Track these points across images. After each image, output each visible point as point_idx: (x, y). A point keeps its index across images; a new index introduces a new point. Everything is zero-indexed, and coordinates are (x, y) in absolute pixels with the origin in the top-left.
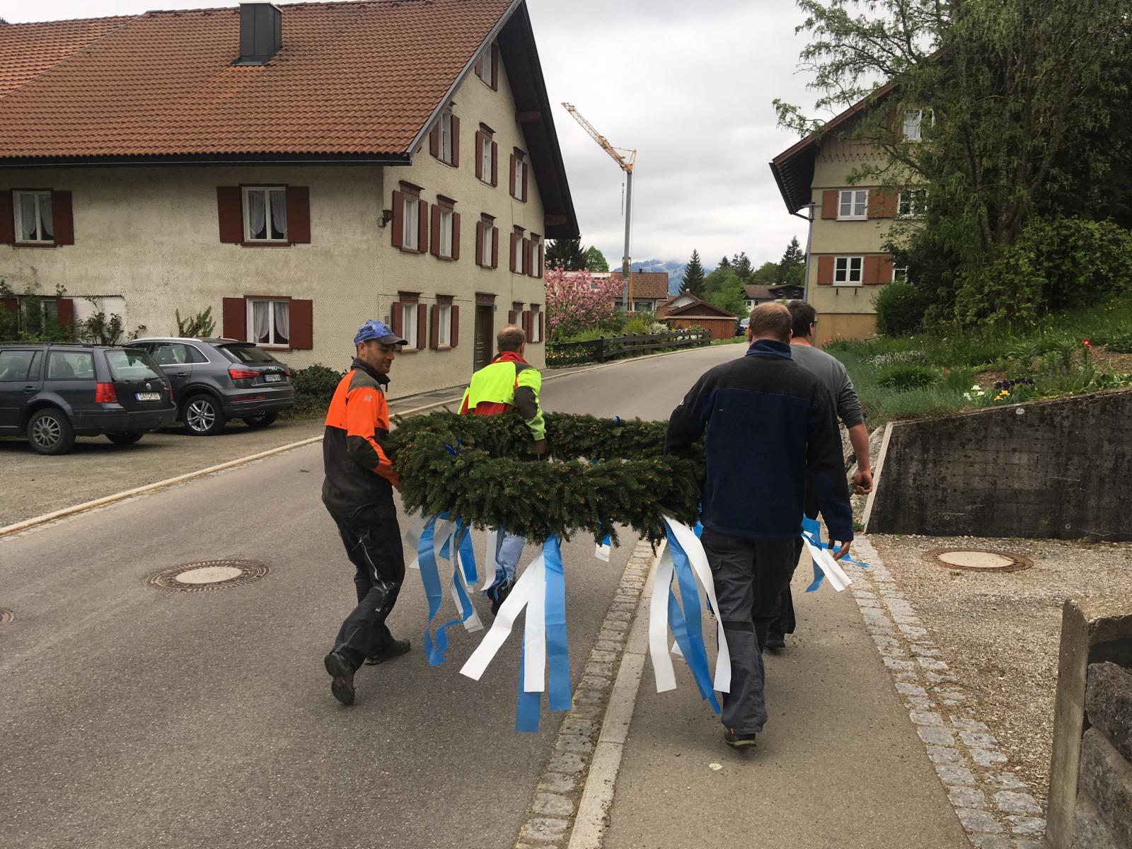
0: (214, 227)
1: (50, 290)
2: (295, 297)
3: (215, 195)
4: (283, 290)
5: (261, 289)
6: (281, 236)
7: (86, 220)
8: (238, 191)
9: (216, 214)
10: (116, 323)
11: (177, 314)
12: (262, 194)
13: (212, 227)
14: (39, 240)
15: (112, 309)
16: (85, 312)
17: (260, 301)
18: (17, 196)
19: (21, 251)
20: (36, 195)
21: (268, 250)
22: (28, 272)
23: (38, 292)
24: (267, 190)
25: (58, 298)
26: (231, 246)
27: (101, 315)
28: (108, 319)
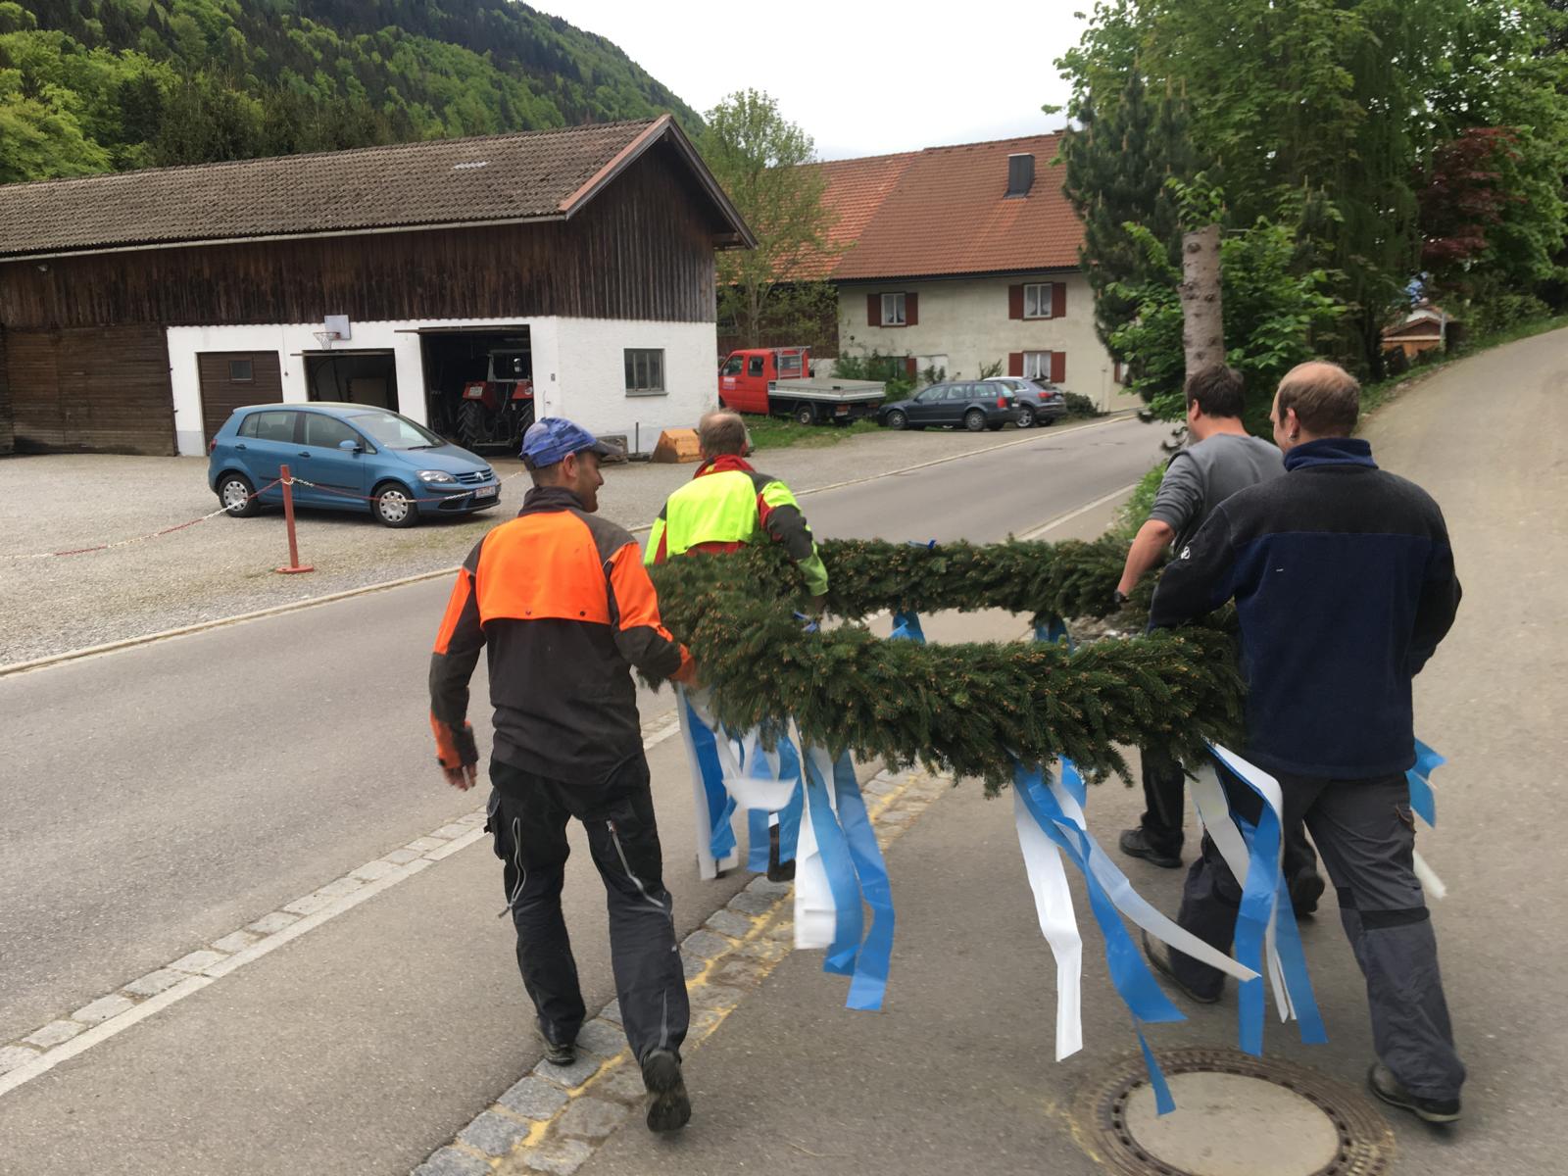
0: (1006, 310)
1: (902, 353)
2: (1055, 351)
3: (1007, 290)
4: (1047, 347)
5: (1033, 346)
6: (1046, 313)
7: (927, 309)
8: (1021, 287)
9: (1007, 302)
10: (942, 372)
11: (980, 364)
12: (1036, 288)
13: (1004, 309)
14: (895, 323)
15: (939, 363)
16: (923, 365)
17: (1033, 353)
18: (883, 296)
19: (886, 330)
20: (895, 295)
21: (1039, 323)
22: (889, 343)
23: (895, 354)
24: (1039, 286)
25: (906, 358)
26: (1016, 321)
27: (933, 367)
28: (937, 370)
